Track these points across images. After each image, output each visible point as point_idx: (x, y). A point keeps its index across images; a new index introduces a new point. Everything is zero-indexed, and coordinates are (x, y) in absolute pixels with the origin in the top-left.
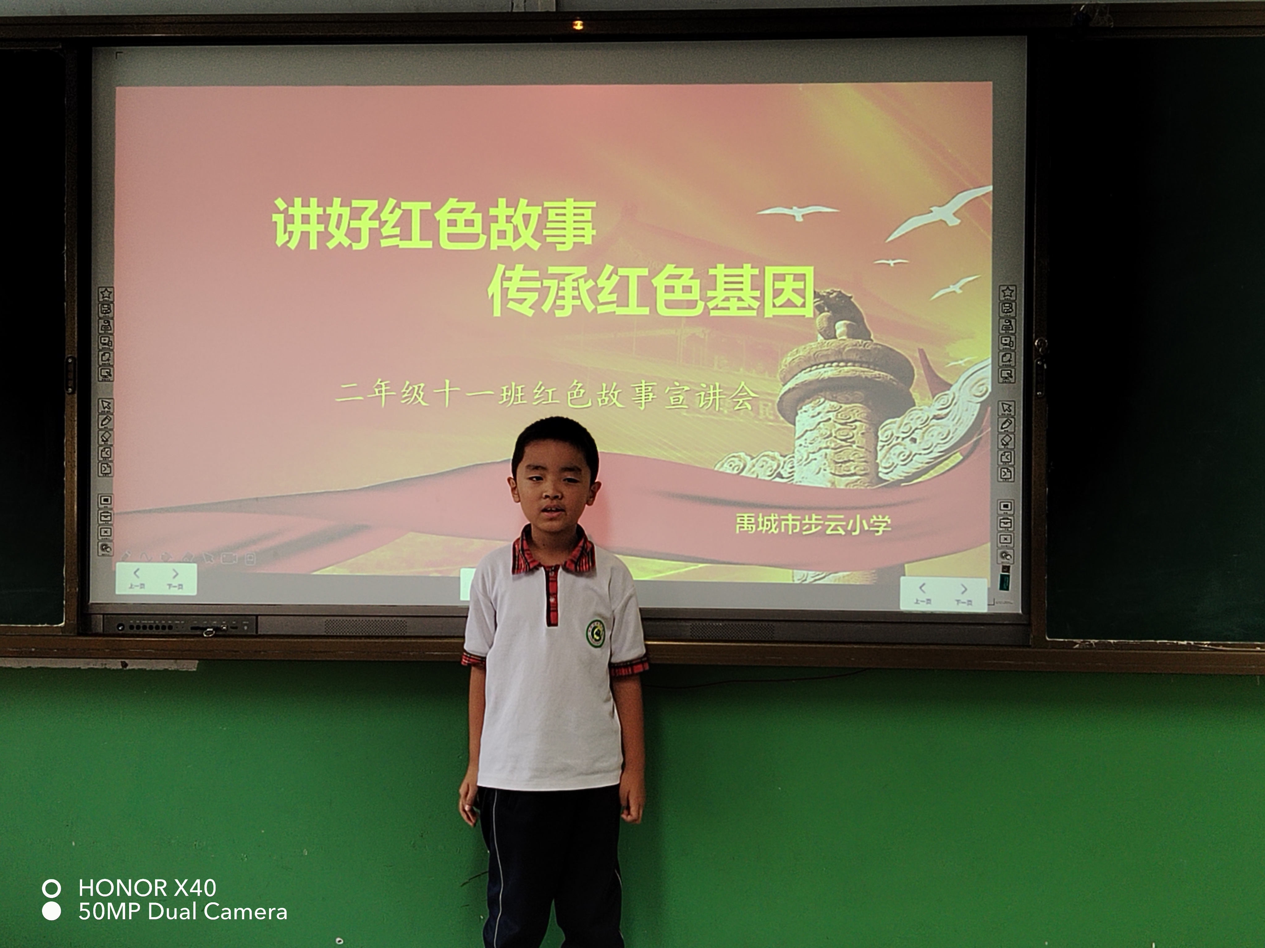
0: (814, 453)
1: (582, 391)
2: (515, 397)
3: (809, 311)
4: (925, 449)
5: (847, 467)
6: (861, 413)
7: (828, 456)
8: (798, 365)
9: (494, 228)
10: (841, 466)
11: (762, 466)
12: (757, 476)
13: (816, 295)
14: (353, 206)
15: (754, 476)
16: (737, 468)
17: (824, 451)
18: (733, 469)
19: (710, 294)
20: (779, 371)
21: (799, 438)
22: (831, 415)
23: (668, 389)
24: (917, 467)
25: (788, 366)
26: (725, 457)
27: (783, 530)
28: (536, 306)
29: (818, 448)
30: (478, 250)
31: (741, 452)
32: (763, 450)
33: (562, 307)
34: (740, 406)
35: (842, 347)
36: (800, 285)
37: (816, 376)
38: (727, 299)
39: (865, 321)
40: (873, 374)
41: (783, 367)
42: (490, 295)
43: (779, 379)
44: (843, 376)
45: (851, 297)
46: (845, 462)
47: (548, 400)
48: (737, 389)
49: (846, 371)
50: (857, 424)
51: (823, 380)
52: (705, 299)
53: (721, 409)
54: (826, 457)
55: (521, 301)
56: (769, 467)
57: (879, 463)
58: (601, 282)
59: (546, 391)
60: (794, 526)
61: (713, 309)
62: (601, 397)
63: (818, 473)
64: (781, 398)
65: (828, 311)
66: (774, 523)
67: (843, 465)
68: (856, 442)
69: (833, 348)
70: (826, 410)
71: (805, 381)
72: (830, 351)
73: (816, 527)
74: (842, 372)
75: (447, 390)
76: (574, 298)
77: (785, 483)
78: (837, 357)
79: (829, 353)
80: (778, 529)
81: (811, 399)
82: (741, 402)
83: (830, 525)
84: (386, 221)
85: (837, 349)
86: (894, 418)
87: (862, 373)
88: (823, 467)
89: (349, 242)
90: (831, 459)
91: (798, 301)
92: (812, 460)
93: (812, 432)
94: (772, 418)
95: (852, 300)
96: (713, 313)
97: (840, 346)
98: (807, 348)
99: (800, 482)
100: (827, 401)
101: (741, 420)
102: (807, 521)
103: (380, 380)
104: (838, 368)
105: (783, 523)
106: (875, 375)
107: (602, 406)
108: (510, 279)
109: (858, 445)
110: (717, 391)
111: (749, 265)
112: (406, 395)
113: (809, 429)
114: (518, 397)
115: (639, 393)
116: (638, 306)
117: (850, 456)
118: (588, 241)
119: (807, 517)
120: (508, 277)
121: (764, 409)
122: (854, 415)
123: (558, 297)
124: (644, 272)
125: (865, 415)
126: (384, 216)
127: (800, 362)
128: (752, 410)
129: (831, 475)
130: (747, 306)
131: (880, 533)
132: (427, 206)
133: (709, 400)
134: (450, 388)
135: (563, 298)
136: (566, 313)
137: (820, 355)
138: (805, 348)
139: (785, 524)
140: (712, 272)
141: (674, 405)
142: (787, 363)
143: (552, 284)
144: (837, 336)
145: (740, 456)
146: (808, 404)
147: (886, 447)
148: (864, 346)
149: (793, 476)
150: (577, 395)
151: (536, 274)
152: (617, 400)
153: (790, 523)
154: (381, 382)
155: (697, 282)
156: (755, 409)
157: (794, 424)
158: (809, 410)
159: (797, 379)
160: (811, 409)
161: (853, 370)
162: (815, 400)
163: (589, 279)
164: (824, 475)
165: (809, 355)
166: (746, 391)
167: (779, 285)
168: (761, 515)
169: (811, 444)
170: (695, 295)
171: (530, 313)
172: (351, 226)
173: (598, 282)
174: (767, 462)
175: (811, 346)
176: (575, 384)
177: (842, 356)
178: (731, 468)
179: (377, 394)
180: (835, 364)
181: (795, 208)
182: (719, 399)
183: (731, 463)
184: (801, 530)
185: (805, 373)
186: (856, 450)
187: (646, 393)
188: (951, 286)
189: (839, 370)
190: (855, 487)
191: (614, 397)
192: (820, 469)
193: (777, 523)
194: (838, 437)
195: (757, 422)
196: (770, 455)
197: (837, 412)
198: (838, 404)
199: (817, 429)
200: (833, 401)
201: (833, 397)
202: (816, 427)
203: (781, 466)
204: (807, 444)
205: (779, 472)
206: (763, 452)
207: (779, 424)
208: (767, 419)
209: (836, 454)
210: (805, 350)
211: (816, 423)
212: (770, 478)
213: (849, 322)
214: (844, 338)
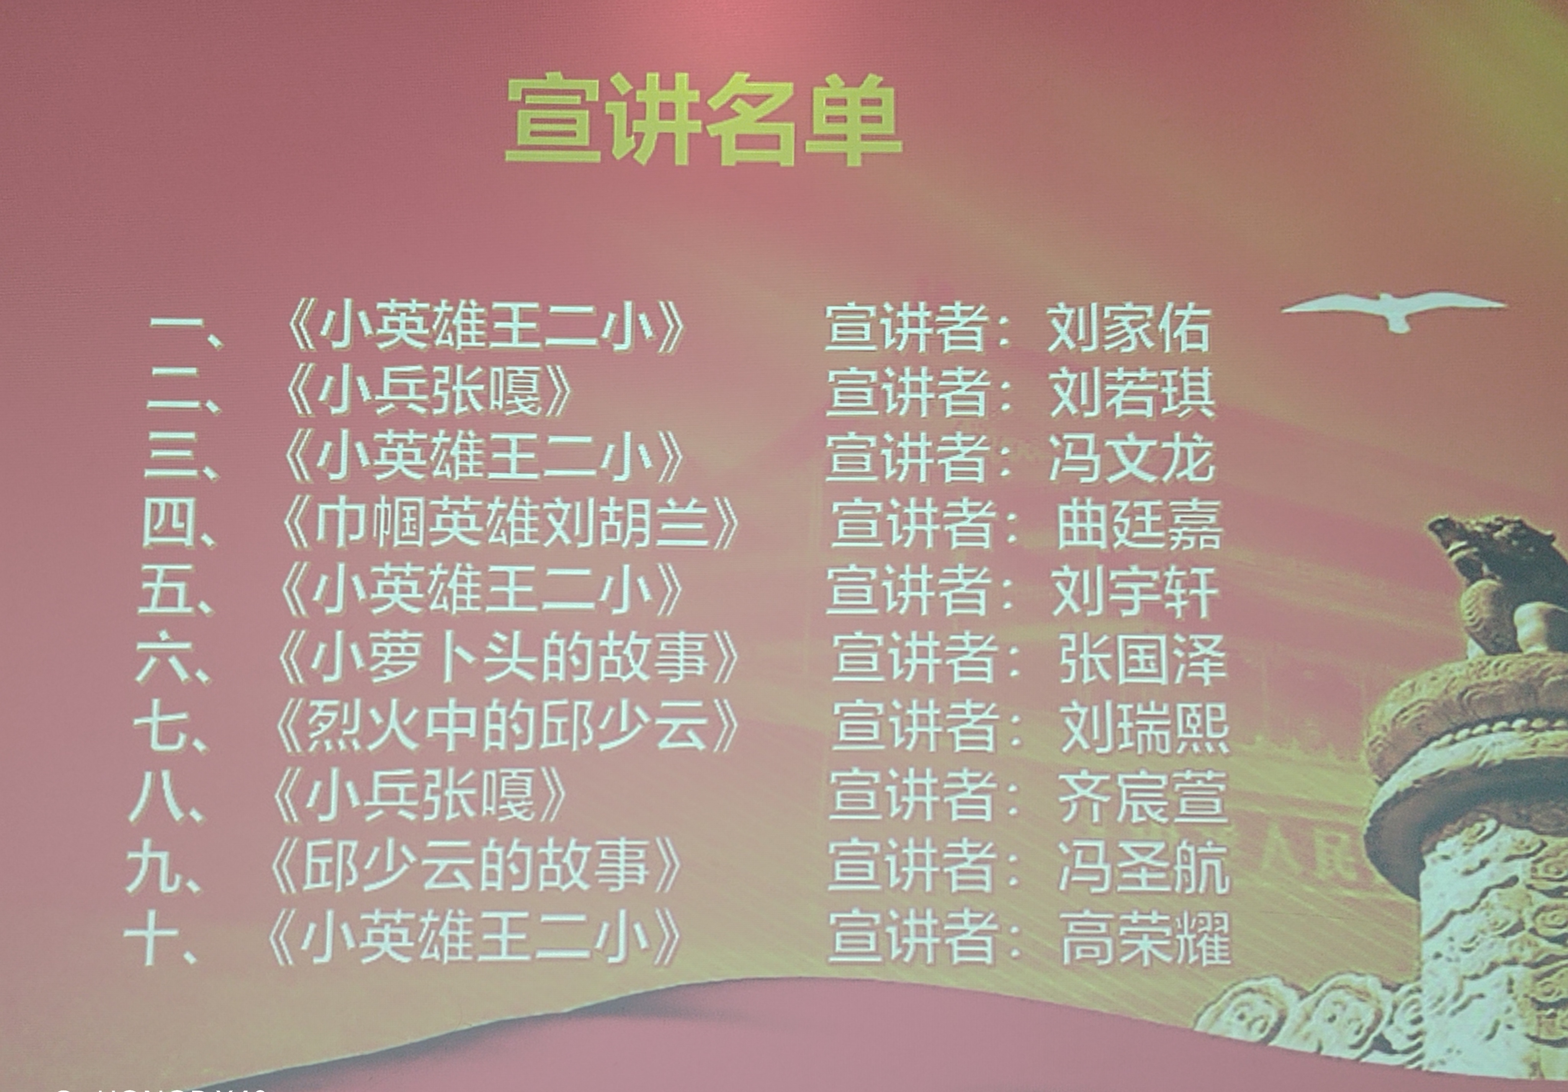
0: (1476, 977)
7: (1515, 987)
8: (1418, 725)
10: (1553, 1016)
11: (1332, 1019)
12: (1320, 1048)
15: (1311, 1048)
16: (1259, 1024)
17: (1502, 972)
18: (1250, 1026)
20: (1366, 743)
21: (1431, 935)
22: (1520, 868)
25: (1389, 729)
26: (1225, 992)
29: (1487, 965)
31: (1267, 976)
32: (1332, 972)
35: (1536, 674)
37: (1470, 758)
41: (1376, 732)
43: (1368, 768)
44: (1545, 755)
45: (1552, 538)
46: (1564, 1003)
49: (1551, 742)
51: (1489, 769)
54: (1510, 991)
56: (1350, 1021)
63: (1490, 1037)
64: (1372, 820)
65: (1492, 577)
67: (1560, 1013)
69: (1511, 679)
70: (1504, 855)
71: (1440, 771)
72: (1504, 685)
74: (1542, 742)
77: (1401, 1067)
78: (1523, 703)
79: (1502, 692)
81: (1460, 822)
85: (1522, 681)
90: (1526, 996)
92: (1471, 999)
93: (1468, 916)
94: (1352, 876)
95: (1554, 544)
97: (1528, 672)
98: (1441, 679)
99: (1443, 1063)
100: (1502, 828)
101: (1265, 884)
104: (1531, 733)
113: (1458, 909)
121: (1329, 852)
127: (1423, 716)
129: (1529, 1042)
137: (1477, 697)
138: (1434, 679)
142: (1386, 721)
144: (1522, 647)
145: (1267, 988)
146: (1450, 836)
149: (1420, 1045)
157: (1417, 897)
158: (1454, 853)
159: (1415, 765)
160: (1460, 851)
162: (1471, 826)
164: (1508, 1043)
165: (1445, 698)
169: (1468, 950)
174: (1344, 1007)
175: (1451, 672)
177: (1536, 699)
178: (1244, 1023)
180: (1519, 723)
181: (1384, 296)
183: (1245, 1009)
185: (1438, 748)
189: (1531, 740)
192: (1497, 1024)
194: (1541, 931)
195: (1310, 890)
196: (1353, 985)
197: (1532, 859)
198: (1538, 837)
199: (1482, 909)
200: (1520, 827)
201: (1520, 816)
202: (1478, 903)
203: (1386, 1018)
204: (1457, 952)
205: (1381, 1035)
206: (1332, 976)
207: (1374, 895)
208: (1338, 879)
209: (1538, 978)
210: (1436, 682)
211: (1479, 893)
212: (1357, 1053)
213: (1550, 606)
214: (1541, 648)
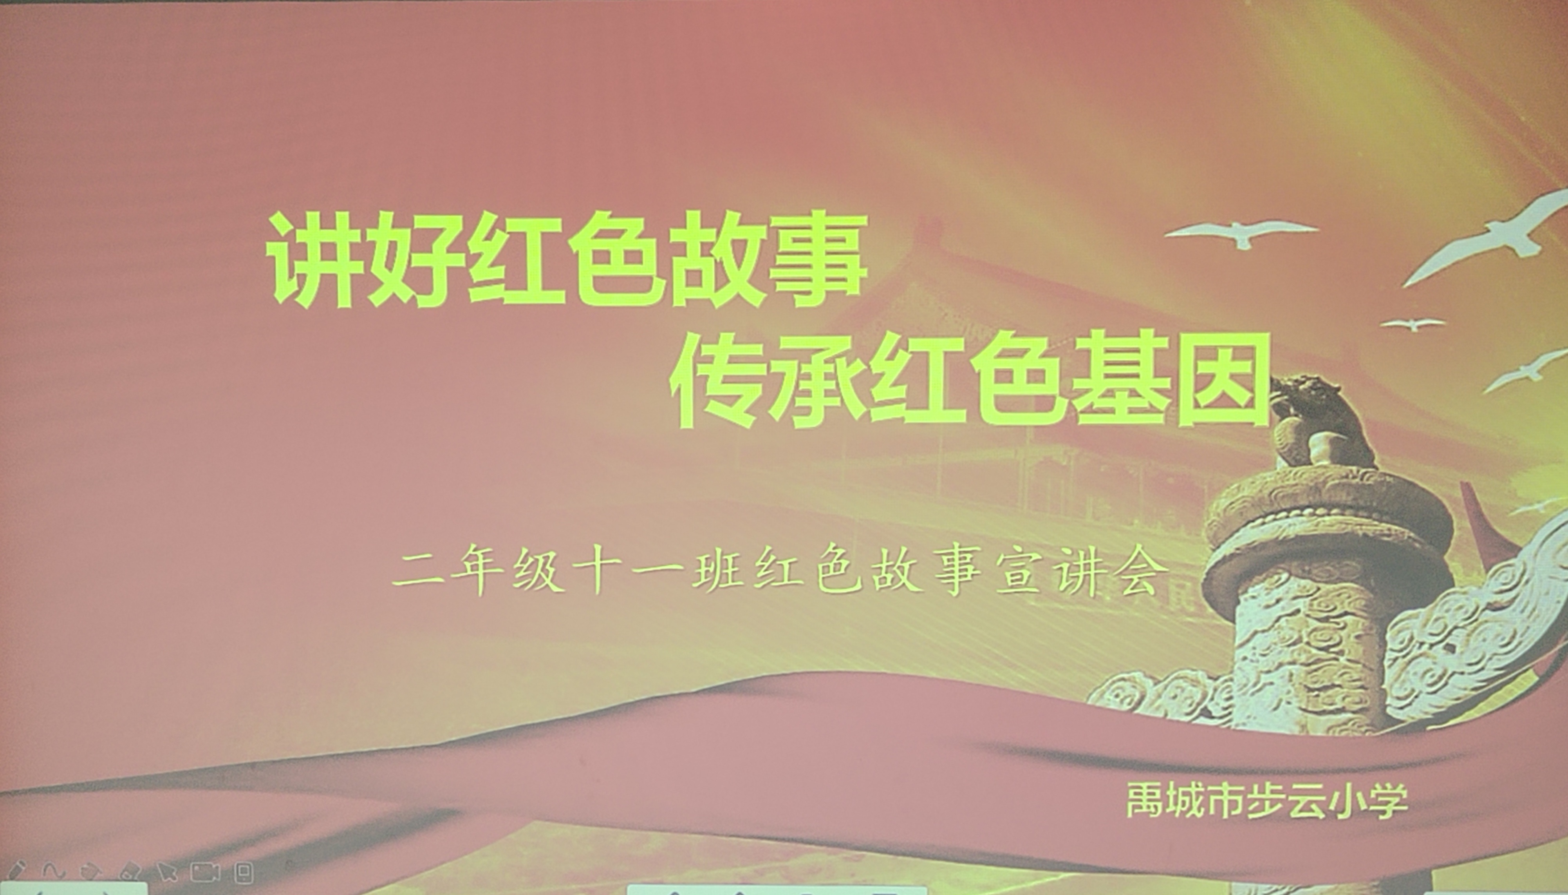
0: (1269, 672)
1: (845, 563)
2: (721, 574)
3: (1260, 415)
4: (1470, 665)
5: (1329, 696)
6: (1357, 599)
7: (1294, 677)
8: (1241, 513)
9: (680, 265)
10: (1317, 696)
11: (1175, 697)
12: (1166, 715)
13: (1275, 385)
14: (416, 226)
15: (1160, 714)
16: (1128, 700)
17: (1286, 669)
18: (1122, 701)
19: (1079, 384)
20: (1206, 524)
21: (1241, 645)
22: (1301, 604)
23: (1002, 557)
24: (1455, 697)
25: (1222, 515)
26: (1107, 680)
27: (1212, 812)
28: (759, 408)
29: (1276, 664)
30: (651, 307)
31: (1134, 671)
32: (1176, 668)
33: (806, 411)
34: (1132, 589)
35: (1321, 479)
36: (1244, 367)
37: (1273, 534)
38: (1110, 393)
39: (1365, 434)
40: (1379, 528)
41: (1213, 517)
42: (674, 390)
43: (1206, 540)
44: (1323, 532)
45: (1338, 389)
46: (1326, 688)
47: (783, 581)
48: (1129, 557)
49: (1328, 523)
50: (1348, 618)
51: (1285, 541)
52: (1070, 394)
53: (1099, 593)
54: (1290, 680)
55: (730, 400)
56: (1186, 698)
57: (1388, 690)
58: (878, 364)
59: (778, 562)
60: (1233, 805)
61: (1082, 412)
62: (880, 574)
64: (1207, 574)
65: (1296, 415)
66: (1197, 799)
67: (1322, 694)
68: (1347, 652)
69: (1305, 482)
70: (1291, 595)
71: (1254, 542)
72: (1299, 487)
73: (1272, 806)
74: (1322, 524)
75: (598, 563)
76: (828, 393)
77: (1217, 727)
78: (1311, 498)
79: (1298, 491)
80: (1203, 810)
81: (1264, 575)
82: (1136, 581)
83: (1298, 802)
84: (479, 255)
85: (1312, 484)
86: (1415, 608)
87: (1358, 527)
88: (1285, 698)
89: (412, 293)
90: (1300, 684)
91: (1240, 395)
92: (1265, 685)
93: (1266, 634)
94: (1192, 609)
95: (1340, 393)
96: (1085, 420)
97: (1316, 478)
98: (1258, 482)
99: (1244, 724)
100: (1292, 578)
101: (1137, 614)
102: (1256, 795)
103: (473, 546)
104: (1315, 517)
105: (1213, 798)
106: (1382, 531)
107: (881, 589)
108: (710, 360)
109: (1349, 657)
110: (1092, 561)
111: (1151, 331)
112: (522, 573)
113: (1260, 629)
114: (727, 574)
115: (948, 566)
116: (945, 408)
117: (1335, 677)
118: (853, 288)
119: (1256, 787)
120: (705, 356)
121: (1178, 593)
122: (1342, 603)
123: (798, 392)
124: (957, 344)
125: (1363, 603)
126: (475, 244)
127: (1245, 507)
128: (1154, 595)
129: (1300, 712)
130: (1146, 405)
131: (1389, 815)
132: (555, 225)
133: (1078, 577)
134: (601, 559)
135: (807, 393)
136: (815, 420)
137: (1281, 494)
138: (1253, 483)
139: (1216, 801)
140: (1082, 343)
141: (1012, 587)
142: (1220, 510)
143: (788, 368)
144: (1313, 461)
145: (1134, 677)
146: (1257, 584)
147: (1400, 661)
148: (1362, 479)
149: (1230, 713)
150: (835, 571)
151: (757, 349)
152: (908, 578)
153: (1226, 798)
154: (475, 550)
155: (1057, 360)
156: (1162, 594)
157: (1233, 621)
158: (1259, 595)
159: (1237, 538)
160: (1264, 592)
161: (1341, 523)
162: (1271, 577)
163: (855, 359)
164: (1287, 713)
165: (1260, 495)
166: (1147, 563)
167: (1205, 367)
168: (1172, 784)
169: (1264, 655)
170: (1051, 386)
171: (747, 421)
172: (414, 264)
173: (871, 363)
174: (1183, 690)
175: (1265, 478)
176: (830, 549)
177: (1320, 495)
179: (469, 572)
180: (1308, 511)
181: (1235, 224)
182: (1096, 574)
183: (1119, 692)
184: (1245, 812)
185: (1253, 527)
186: (1345, 667)
187: (960, 565)
188: (1522, 368)
189: (1315, 522)
190: (1344, 734)
191: (903, 574)
192: (1281, 700)
193: (1201, 798)
194: (1313, 643)
195: (1165, 617)
196: (1189, 676)
197: (1310, 598)
198: (1315, 585)
199: (1275, 630)
200: (1303, 578)
201: (1304, 571)
202: (1273, 626)
203: (1209, 697)
204: (1257, 656)
205: (1206, 708)
206: (1176, 671)
207: (1206, 621)
208: (1183, 611)
209: (1309, 673)
210: (1254, 485)
211: (1274, 619)
212: (1189, 718)
213: (1334, 435)
214: (1326, 463)
